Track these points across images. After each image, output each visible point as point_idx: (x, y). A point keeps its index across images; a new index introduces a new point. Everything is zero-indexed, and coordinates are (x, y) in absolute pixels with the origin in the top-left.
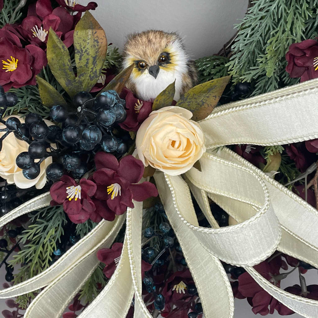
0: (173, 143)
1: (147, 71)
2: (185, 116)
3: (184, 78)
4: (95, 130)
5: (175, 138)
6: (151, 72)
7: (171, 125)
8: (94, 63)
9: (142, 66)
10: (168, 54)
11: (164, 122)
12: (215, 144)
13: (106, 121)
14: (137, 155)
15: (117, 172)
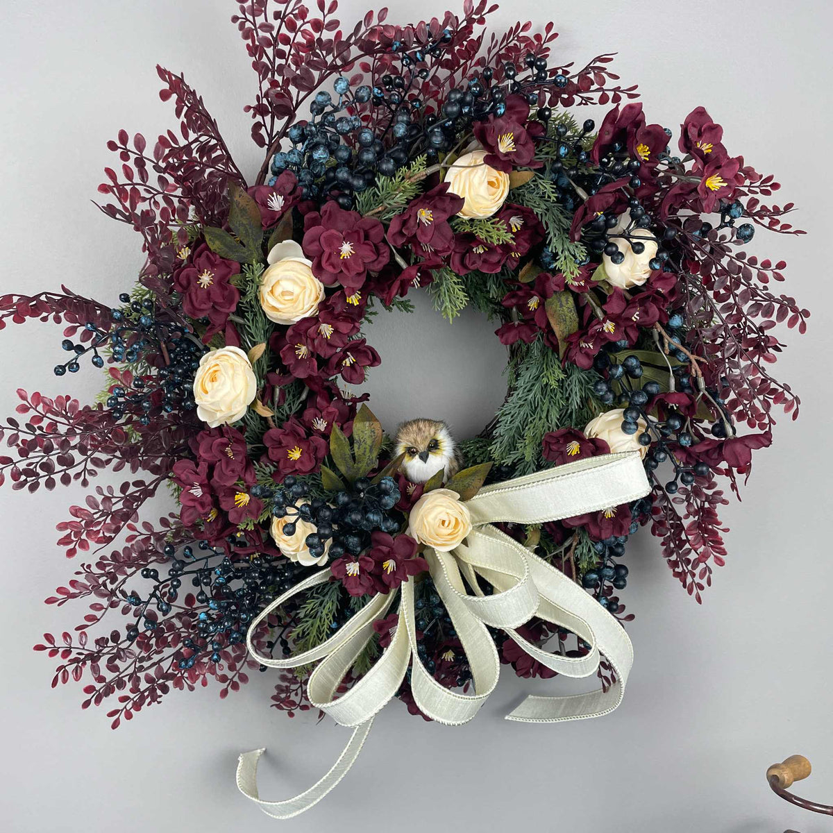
0: (443, 522)
1: (417, 456)
2: (453, 497)
3: (451, 462)
4: (377, 514)
5: (445, 518)
6: (421, 458)
7: (441, 506)
8: (371, 451)
9: (413, 452)
10: (437, 441)
11: (435, 503)
12: (480, 522)
13: (386, 505)
14: (410, 534)
15: (392, 549)
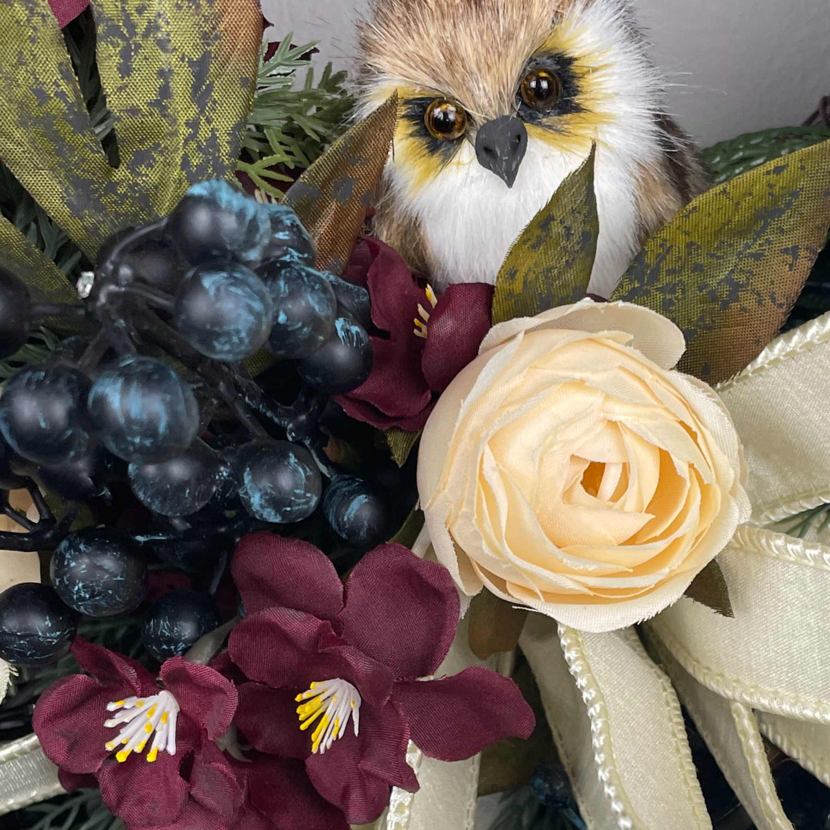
0: (593, 476)
1: (467, 152)
2: (651, 352)
5: (600, 449)
6: (486, 155)
7: (580, 384)
8: (200, 93)
9: (444, 126)
10: (564, 62)
11: (547, 372)
14: (430, 549)
